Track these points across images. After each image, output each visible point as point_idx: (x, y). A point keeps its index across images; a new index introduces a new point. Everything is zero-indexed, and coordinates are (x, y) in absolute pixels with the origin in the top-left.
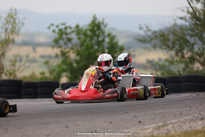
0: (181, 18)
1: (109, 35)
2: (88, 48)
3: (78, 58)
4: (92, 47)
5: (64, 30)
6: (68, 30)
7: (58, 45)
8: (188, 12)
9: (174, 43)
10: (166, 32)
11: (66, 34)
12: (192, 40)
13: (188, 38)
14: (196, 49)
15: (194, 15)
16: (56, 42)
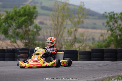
3: (120, 33)
5: (113, 16)
6: (116, 16)
7: (109, 25)
11: (114, 18)
16: (108, 23)
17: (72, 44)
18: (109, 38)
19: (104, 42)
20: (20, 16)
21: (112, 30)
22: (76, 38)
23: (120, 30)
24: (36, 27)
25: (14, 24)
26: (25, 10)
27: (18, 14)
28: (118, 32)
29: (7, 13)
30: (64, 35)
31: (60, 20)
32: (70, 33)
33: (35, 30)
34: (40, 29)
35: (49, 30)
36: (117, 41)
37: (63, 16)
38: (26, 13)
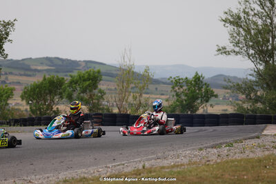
0: (250, 75)
1: (206, 84)
2: (192, 92)
3: (186, 98)
4: (195, 91)
5: (178, 81)
6: (181, 81)
7: (174, 90)
8: (255, 71)
9: (245, 90)
10: (240, 83)
11: (180, 83)
12: (256, 88)
13: (255, 87)
14: (259, 93)
15: (258, 72)
16: (173, 88)
17: (137, 109)
18: (174, 103)
19: (169, 107)
20: (84, 80)
21: (177, 95)
22: (140, 103)
23: (186, 96)
24: (101, 91)
25: (78, 89)
26: (89, 75)
27: (82, 79)
28: (183, 97)
29: (71, 76)
30: (129, 101)
31: (125, 84)
32: (135, 98)
33: (100, 94)
34: (105, 94)
35: (113, 95)
36: (183, 106)
37: (128, 81)
38: (91, 77)
